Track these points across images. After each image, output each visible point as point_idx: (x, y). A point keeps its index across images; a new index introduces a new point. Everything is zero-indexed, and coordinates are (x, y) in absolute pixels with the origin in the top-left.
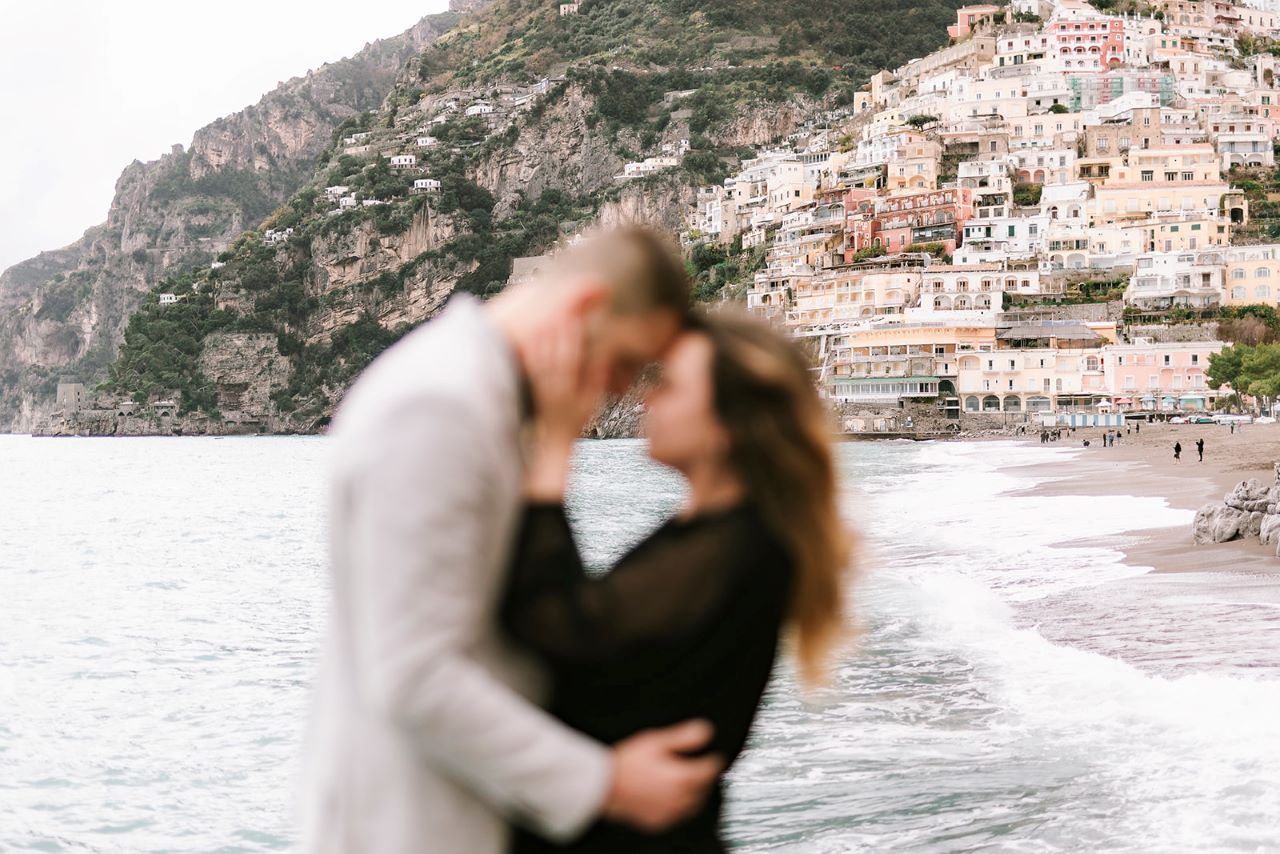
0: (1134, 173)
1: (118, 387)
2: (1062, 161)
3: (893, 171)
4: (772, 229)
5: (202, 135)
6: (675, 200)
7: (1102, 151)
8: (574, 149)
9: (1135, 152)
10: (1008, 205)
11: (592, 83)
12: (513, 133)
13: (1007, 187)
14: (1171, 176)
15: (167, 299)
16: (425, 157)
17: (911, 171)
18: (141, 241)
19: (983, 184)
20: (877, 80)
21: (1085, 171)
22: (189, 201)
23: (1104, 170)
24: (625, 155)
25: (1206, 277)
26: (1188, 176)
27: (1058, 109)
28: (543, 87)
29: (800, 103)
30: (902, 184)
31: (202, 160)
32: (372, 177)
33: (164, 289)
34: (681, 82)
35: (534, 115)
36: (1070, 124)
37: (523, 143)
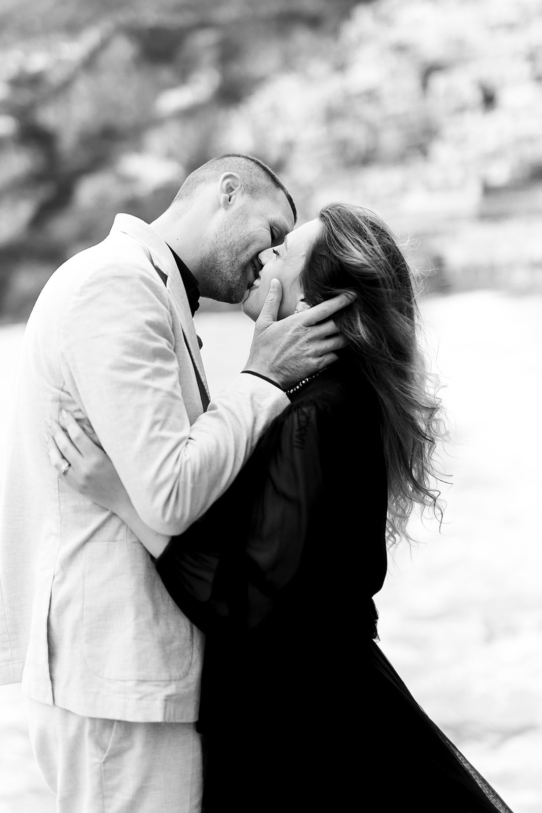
34: (203, 25)
35: (90, 63)
36: (521, 41)
37: (83, 88)
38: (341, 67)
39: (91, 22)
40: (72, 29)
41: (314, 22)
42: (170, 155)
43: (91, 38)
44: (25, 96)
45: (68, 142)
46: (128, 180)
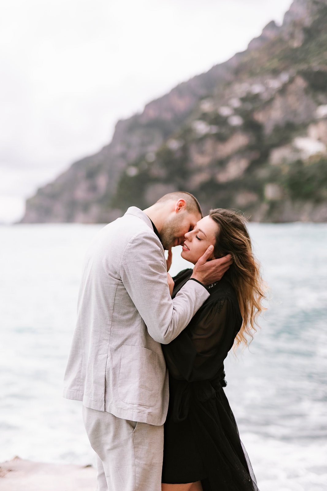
11: (306, 75)
24: (320, 104)
35: (283, 91)
37: (278, 103)
39: (285, 69)
40: (275, 73)
42: (320, 140)
43: (285, 77)
44: (249, 106)
45: (268, 130)
46: (297, 150)
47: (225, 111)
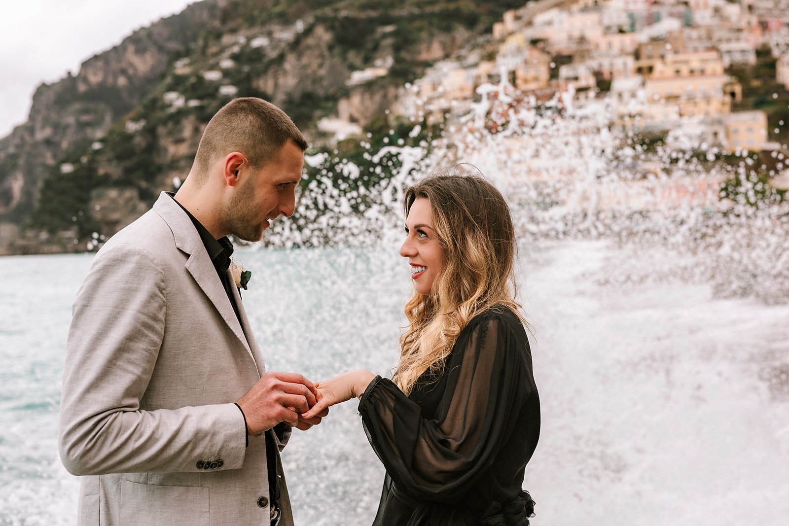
0: (669, 71)
1: (38, 225)
2: (625, 64)
3: (520, 74)
4: (446, 111)
5: (85, 64)
6: (385, 96)
7: (650, 57)
8: (321, 66)
9: (670, 57)
10: (592, 94)
11: (330, 24)
12: (281, 58)
13: (591, 81)
14: (692, 72)
15: (67, 168)
16: (226, 73)
17: (532, 73)
18: (47, 132)
19: (576, 79)
20: (509, 16)
21: (640, 70)
22: (77, 106)
23: (651, 69)
24: (353, 68)
25: (716, 134)
26: (703, 72)
27: (621, 31)
28: (300, 26)
29: (461, 33)
30: (526, 81)
31: (85, 80)
32: (194, 87)
33: (65, 161)
34: (386, 21)
35: (296, 45)
36: (629, 41)
38: (491, 57)
39: (299, 15)
40: (286, 20)
41: (471, 22)
42: (353, 120)
43: (298, 25)
47: (212, 76)
